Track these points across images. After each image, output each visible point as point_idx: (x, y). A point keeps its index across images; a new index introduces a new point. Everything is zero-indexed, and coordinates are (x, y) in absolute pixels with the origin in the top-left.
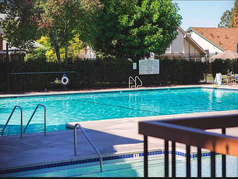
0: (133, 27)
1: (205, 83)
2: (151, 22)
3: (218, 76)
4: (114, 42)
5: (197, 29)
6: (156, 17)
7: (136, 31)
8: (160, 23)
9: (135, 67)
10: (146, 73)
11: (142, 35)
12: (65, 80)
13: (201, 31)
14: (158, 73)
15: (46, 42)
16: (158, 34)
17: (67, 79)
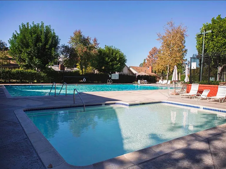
0: (110, 62)
1: (134, 83)
2: (116, 60)
3: (139, 81)
4: (103, 68)
5: (132, 67)
6: (118, 59)
7: (111, 63)
8: (119, 61)
9: (110, 77)
10: (114, 79)
11: (113, 65)
12: (84, 80)
13: (133, 68)
14: (118, 79)
15: (80, 68)
16: (118, 65)
17: (85, 80)
